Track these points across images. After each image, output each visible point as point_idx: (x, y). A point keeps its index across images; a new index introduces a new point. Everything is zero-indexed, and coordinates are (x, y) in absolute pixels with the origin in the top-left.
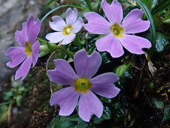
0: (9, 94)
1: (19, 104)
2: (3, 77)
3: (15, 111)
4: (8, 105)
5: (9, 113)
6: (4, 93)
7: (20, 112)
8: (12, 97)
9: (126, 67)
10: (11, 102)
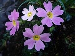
0: (5, 35)
1: (10, 39)
2: (2, 28)
3: (8, 42)
4: (5, 40)
5: (6, 43)
6: (3, 35)
7: (10, 43)
8: (6, 36)
9: (54, 27)
10: (6, 38)
